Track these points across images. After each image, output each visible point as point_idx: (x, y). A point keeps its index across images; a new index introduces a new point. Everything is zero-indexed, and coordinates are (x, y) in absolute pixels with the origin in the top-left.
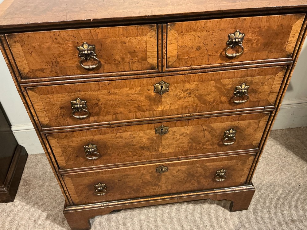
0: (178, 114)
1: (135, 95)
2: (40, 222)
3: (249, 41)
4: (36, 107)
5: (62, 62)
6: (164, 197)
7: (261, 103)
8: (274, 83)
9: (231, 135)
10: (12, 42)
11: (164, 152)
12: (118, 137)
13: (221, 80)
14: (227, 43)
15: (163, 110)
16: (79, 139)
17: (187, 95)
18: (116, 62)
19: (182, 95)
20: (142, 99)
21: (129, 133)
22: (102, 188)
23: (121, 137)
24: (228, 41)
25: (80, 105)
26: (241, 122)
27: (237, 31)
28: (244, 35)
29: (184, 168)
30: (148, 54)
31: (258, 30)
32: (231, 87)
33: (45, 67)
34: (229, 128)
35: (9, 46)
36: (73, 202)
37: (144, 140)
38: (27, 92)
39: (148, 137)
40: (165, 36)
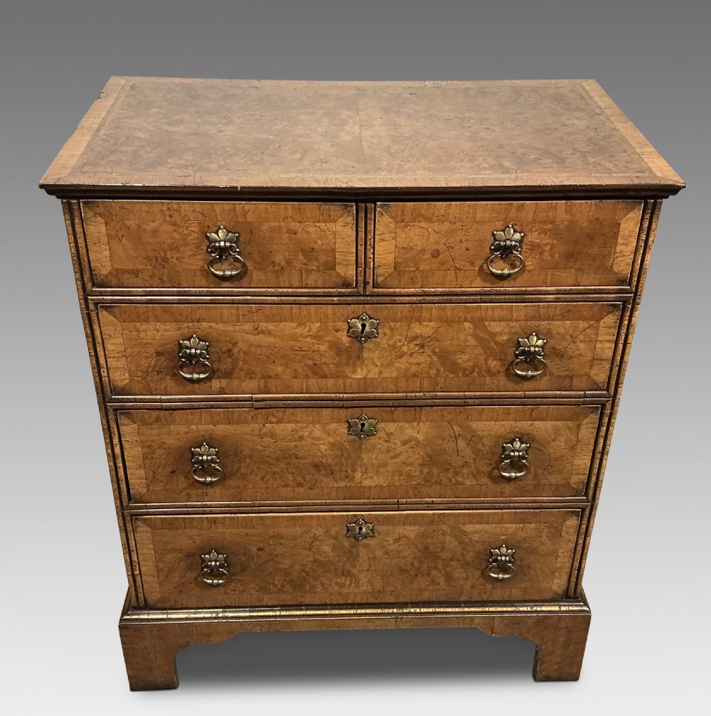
0: (398, 392)
1: (309, 339)
3: (534, 247)
4: (109, 347)
5: (174, 260)
7: (576, 382)
8: (600, 338)
9: (517, 454)
10: (90, 214)
11: (367, 483)
12: (265, 435)
13: (487, 323)
14: (490, 248)
15: (365, 378)
16: (183, 429)
17: (417, 348)
18: (276, 268)
19: (405, 349)
20: (322, 348)
21: (290, 426)
23: (273, 435)
24: (492, 245)
25: (196, 349)
26: (537, 423)
27: (508, 227)
28: (522, 234)
29: (411, 531)
30: (337, 257)
31: (550, 226)
32: (508, 340)
33: (141, 267)
34: (512, 436)
35: (82, 221)
36: (145, 600)
37: (323, 448)
38: (97, 314)
39: (331, 440)
40: (371, 224)
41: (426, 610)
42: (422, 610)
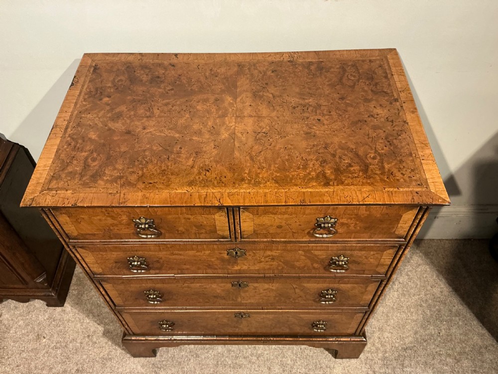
0: (259, 274)
1: (204, 257)
2: (95, 340)
3: (343, 224)
4: (86, 260)
5: (116, 230)
6: (246, 339)
7: (366, 272)
8: (383, 257)
9: (329, 296)
10: (58, 213)
11: (243, 302)
12: (185, 287)
13: (312, 251)
14: (315, 225)
15: (240, 270)
16: (137, 285)
17: (270, 260)
18: (180, 232)
19: (263, 260)
20: (213, 260)
21: (198, 285)
22: (167, 326)
23: (188, 287)
24: (316, 223)
25: (138, 262)
26: (342, 285)
27: (327, 217)
28: (336, 220)
29: (271, 317)
30: (217, 228)
31: (354, 216)
32: (326, 258)
33: (96, 233)
34: (328, 288)
35: (54, 216)
36: (133, 333)
37: (218, 291)
38: (76, 250)
39: (222, 289)
40: (237, 214)
41: (279, 339)
42: (277, 339)
